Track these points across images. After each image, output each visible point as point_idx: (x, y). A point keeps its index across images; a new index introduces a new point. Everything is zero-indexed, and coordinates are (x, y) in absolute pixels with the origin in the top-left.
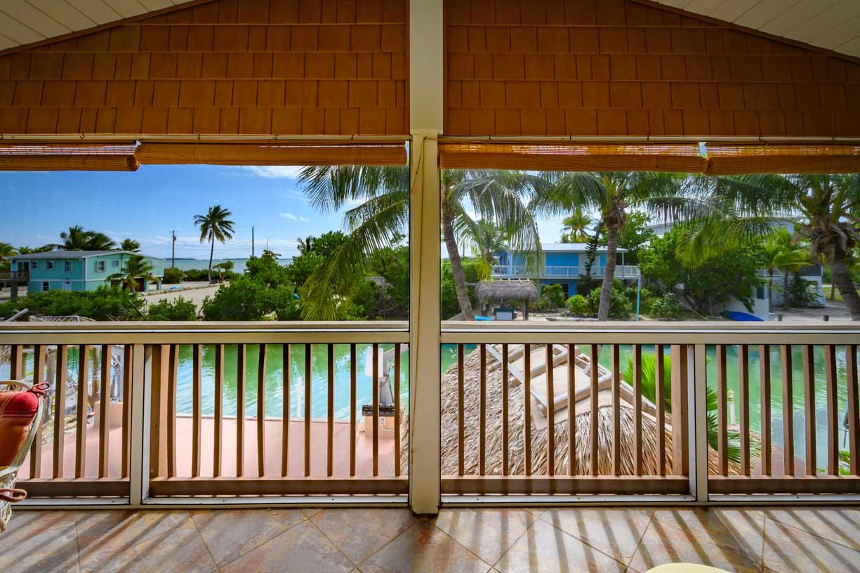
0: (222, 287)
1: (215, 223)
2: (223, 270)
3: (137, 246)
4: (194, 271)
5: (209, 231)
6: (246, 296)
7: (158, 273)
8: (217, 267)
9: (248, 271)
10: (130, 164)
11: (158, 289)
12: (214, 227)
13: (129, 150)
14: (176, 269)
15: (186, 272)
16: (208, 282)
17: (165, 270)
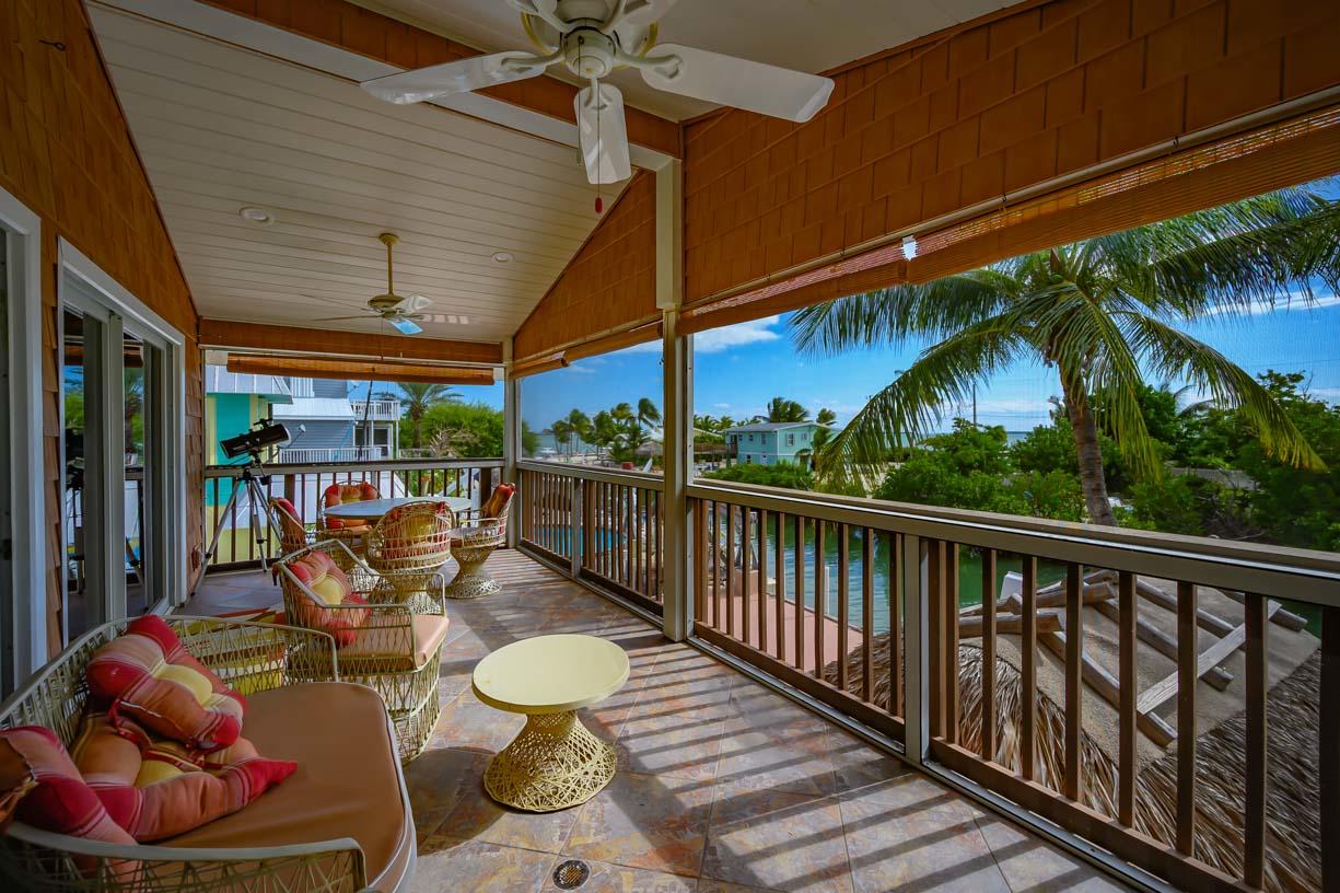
0: (893, 468)
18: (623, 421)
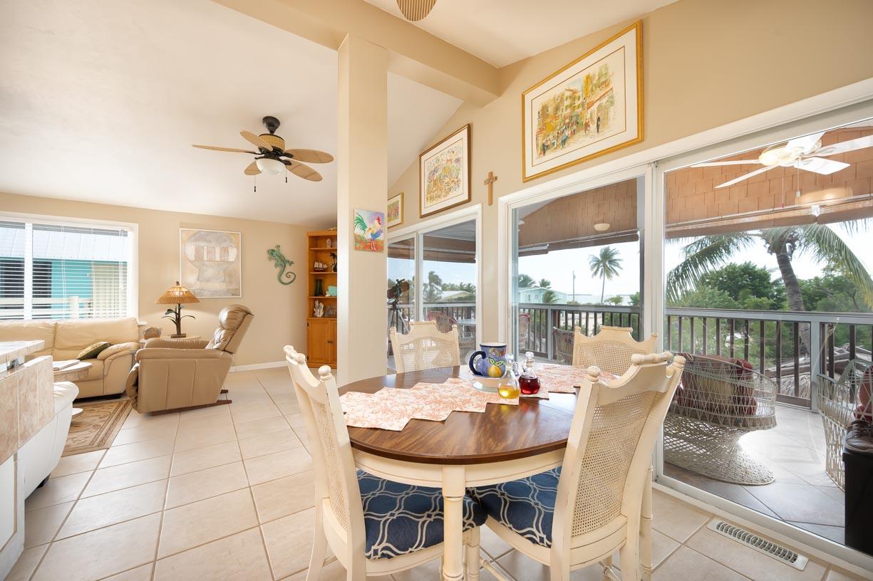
1: (605, 262)
3: (548, 284)
5: (600, 269)
8: (608, 301)
10: (545, 252)
12: (605, 266)
13: (545, 248)
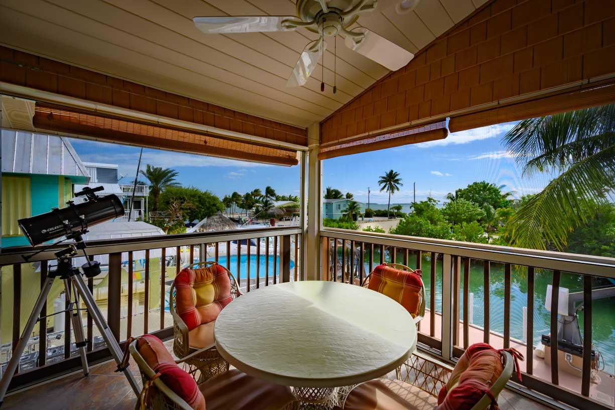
0: (401, 221)
1: (391, 180)
2: (396, 211)
3: (352, 196)
4: (379, 211)
5: (387, 186)
6: (417, 227)
7: (363, 212)
8: (392, 208)
9: (414, 212)
11: (362, 220)
12: (390, 184)
14: (370, 210)
15: (375, 212)
16: (387, 218)
17: (366, 210)
18: (258, 198)
